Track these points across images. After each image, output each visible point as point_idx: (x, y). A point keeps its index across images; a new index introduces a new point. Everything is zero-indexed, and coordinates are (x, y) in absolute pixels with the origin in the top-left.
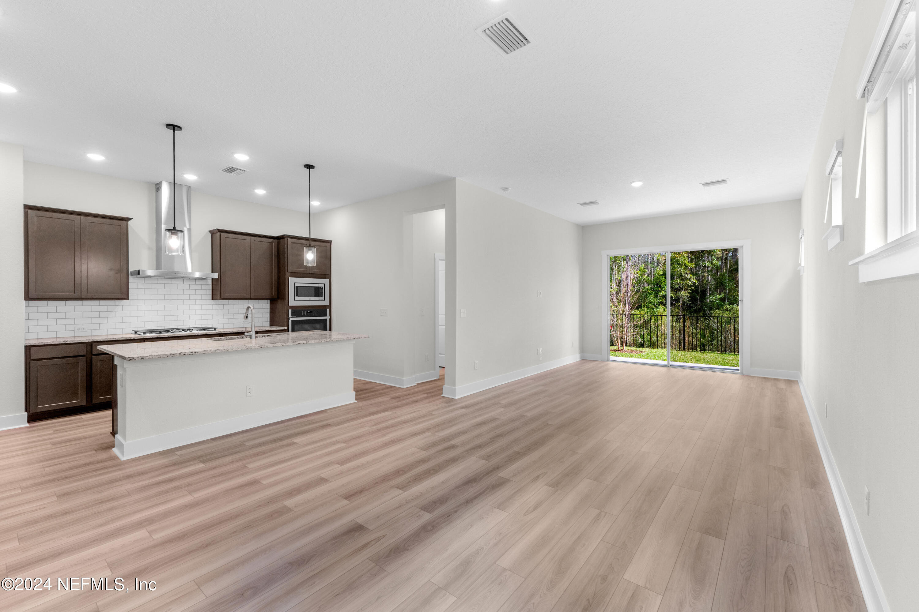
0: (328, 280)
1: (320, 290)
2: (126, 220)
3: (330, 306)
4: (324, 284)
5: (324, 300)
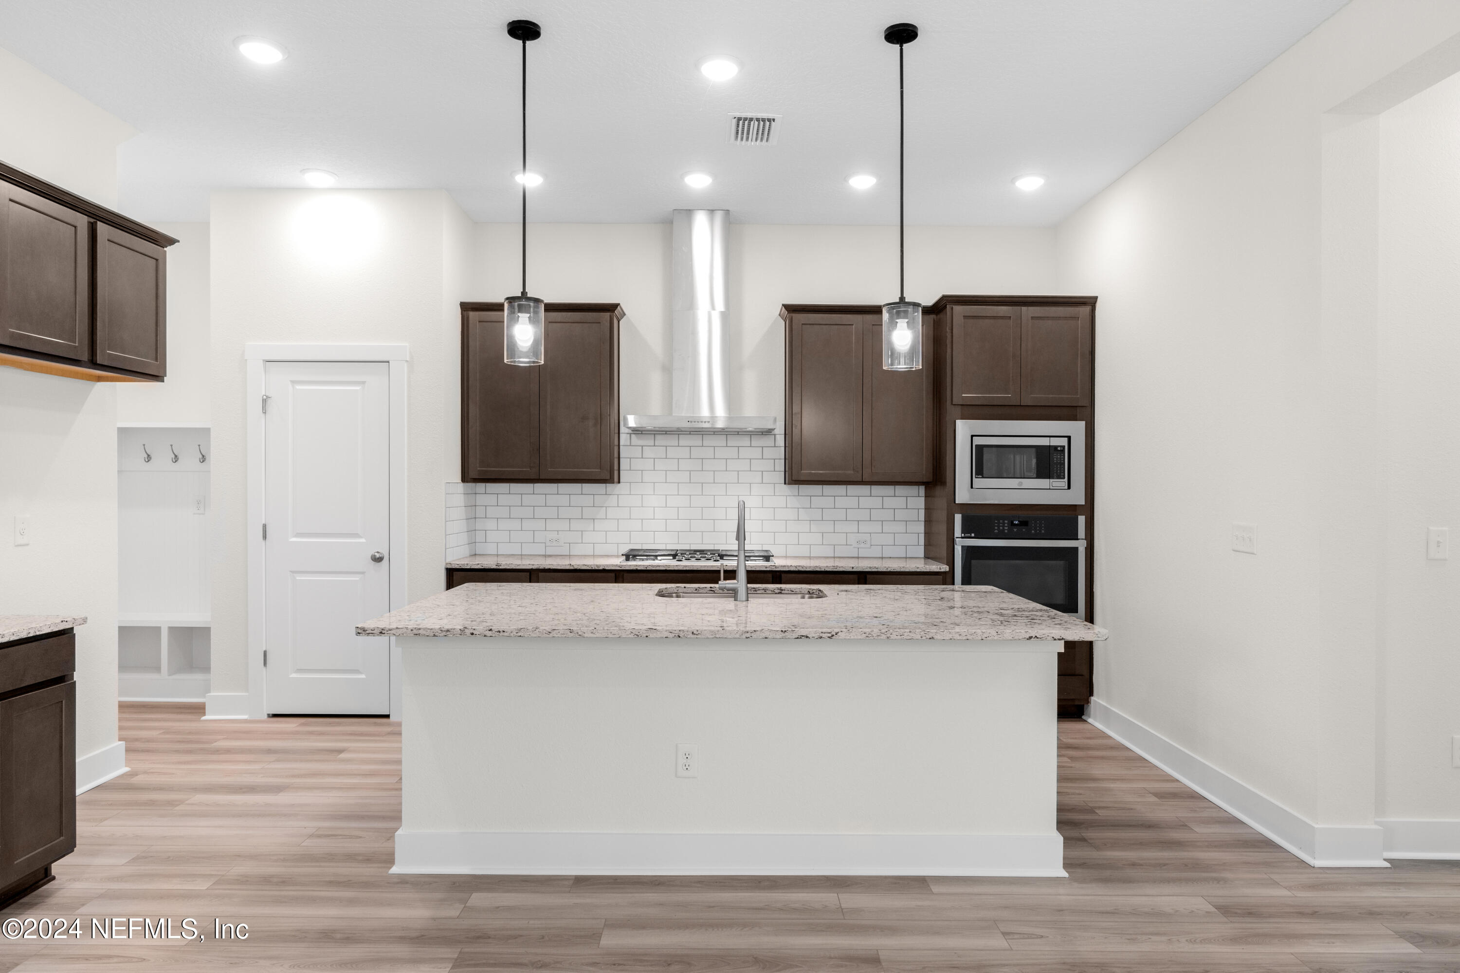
0: (1083, 423)
1: (1055, 457)
2: (611, 309)
3: (1089, 508)
4: (1069, 438)
5: (1069, 488)
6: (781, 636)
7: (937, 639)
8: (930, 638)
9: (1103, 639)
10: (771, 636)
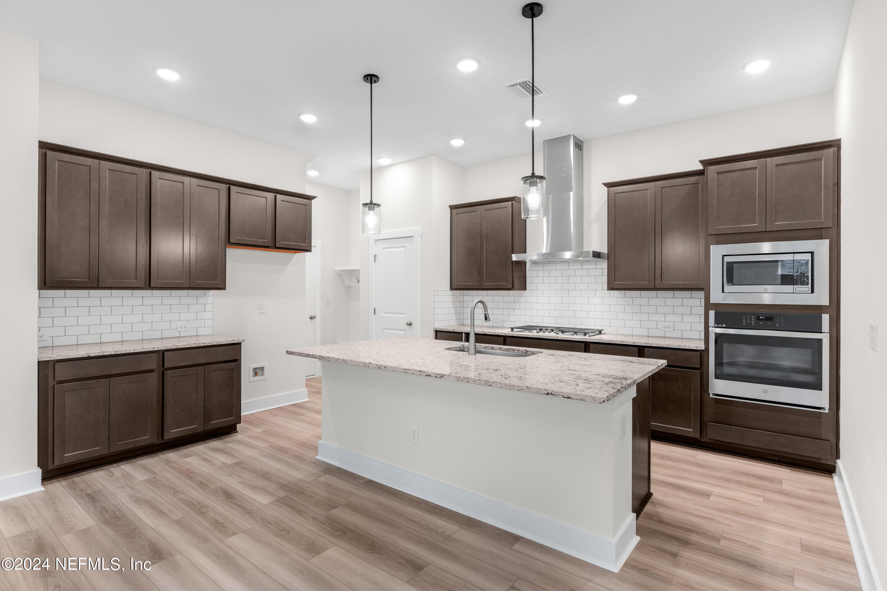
0: (828, 240)
2: (512, 199)
3: (833, 309)
4: (812, 253)
5: (812, 292)
6: (419, 373)
7: (493, 386)
8: (489, 385)
9: (598, 402)
10: (415, 373)
